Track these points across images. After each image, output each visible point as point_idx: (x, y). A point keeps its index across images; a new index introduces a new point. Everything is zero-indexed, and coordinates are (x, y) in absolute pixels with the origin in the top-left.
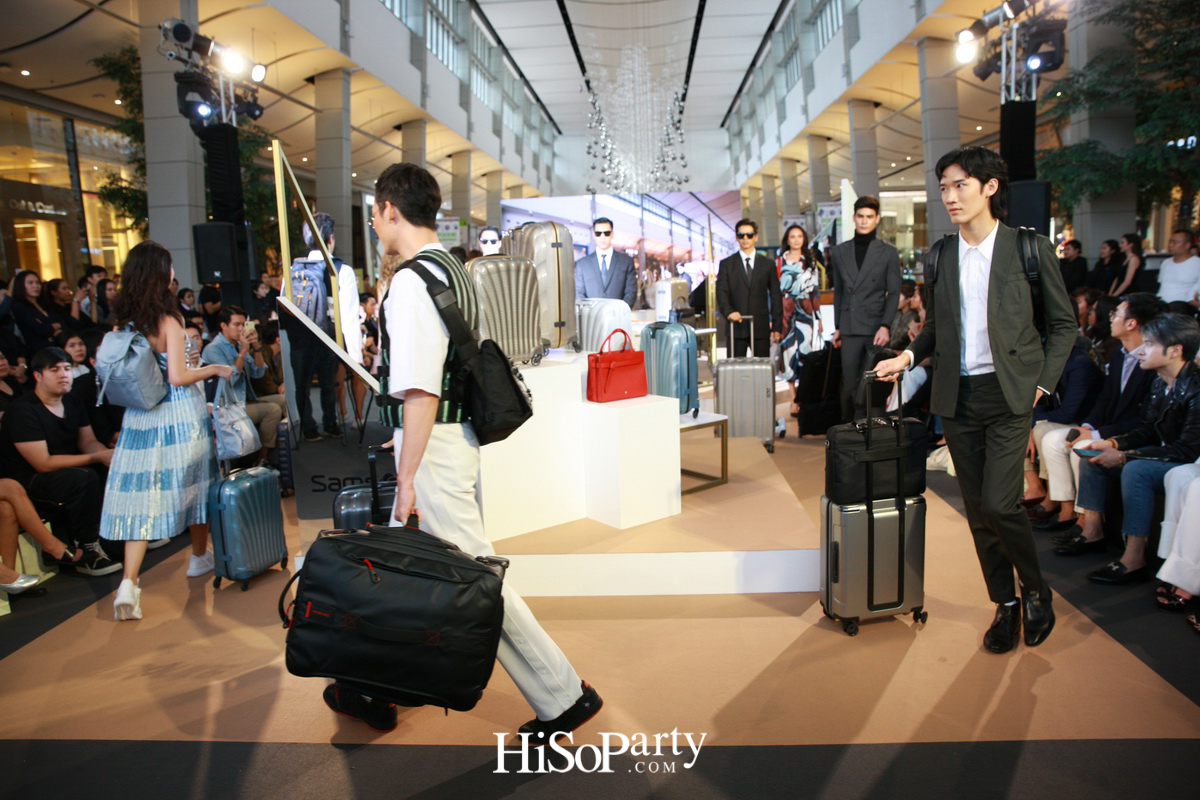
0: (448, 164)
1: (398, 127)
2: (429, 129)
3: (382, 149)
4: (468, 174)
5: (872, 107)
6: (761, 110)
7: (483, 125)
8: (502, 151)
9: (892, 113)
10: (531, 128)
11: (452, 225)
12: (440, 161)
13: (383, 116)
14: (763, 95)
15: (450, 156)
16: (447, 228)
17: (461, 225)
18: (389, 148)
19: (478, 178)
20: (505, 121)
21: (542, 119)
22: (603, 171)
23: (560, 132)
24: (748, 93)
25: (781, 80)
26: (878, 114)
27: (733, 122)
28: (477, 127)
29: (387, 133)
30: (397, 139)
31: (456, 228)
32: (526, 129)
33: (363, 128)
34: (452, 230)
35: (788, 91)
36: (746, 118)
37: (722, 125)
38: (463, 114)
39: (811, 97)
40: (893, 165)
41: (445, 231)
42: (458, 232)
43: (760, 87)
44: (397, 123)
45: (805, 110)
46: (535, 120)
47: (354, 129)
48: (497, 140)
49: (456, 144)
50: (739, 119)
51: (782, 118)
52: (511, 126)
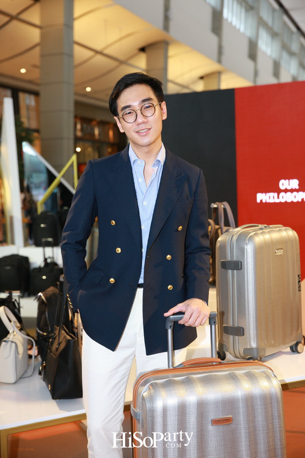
1: (143, 49)
2: (172, 51)
13: (121, 39)
20: (262, 46)
29: (133, 56)
30: (142, 61)
33: (106, 52)
44: (141, 45)
47: (97, 52)
48: (251, 64)
52: (269, 52)
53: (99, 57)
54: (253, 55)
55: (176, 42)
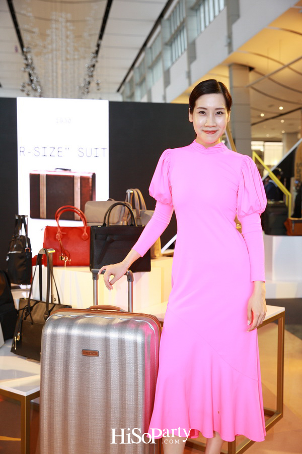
5: (248, 71)
6: (149, 78)
9: (262, 77)
14: (151, 68)
24: (139, 67)
25: (167, 55)
26: (252, 76)
27: (126, 89)
35: (173, 63)
36: (137, 85)
37: (118, 90)
39: (194, 66)
40: (262, 115)
43: (149, 62)
45: (189, 75)
50: (131, 87)
51: (167, 83)
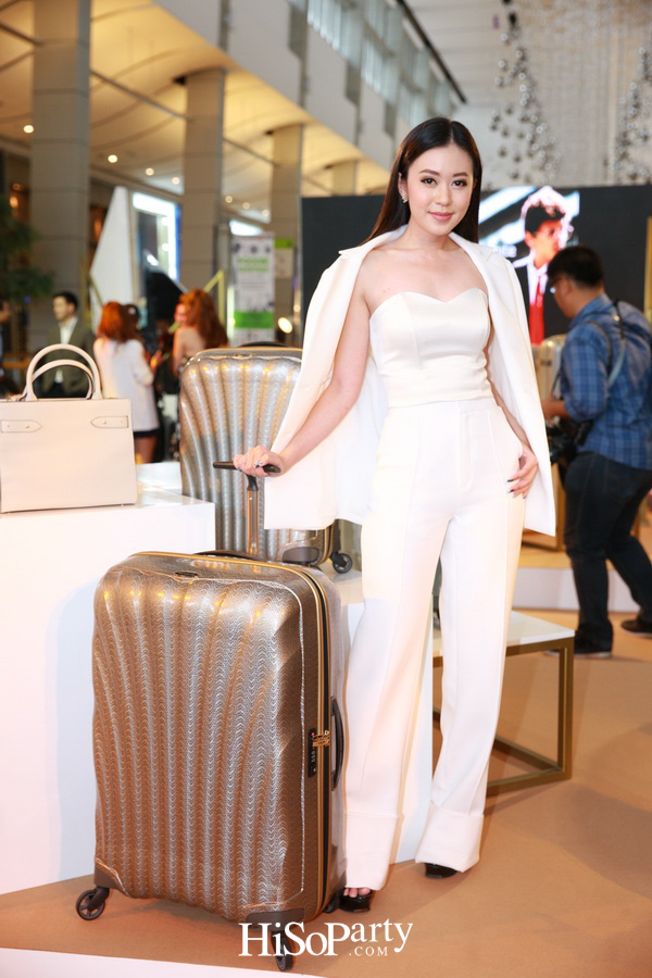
0: (266, 147)
1: (181, 80)
2: (233, 85)
3: (157, 116)
4: (299, 163)
7: (326, 83)
8: (359, 128)
10: (415, 91)
11: (261, 245)
12: (251, 141)
13: (152, 60)
15: (269, 133)
16: (254, 250)
17: (277, 246)
18: (163, 116)
19: (317, 172)
20: (368, 76)
21: (433, 79)
22: (518, 159)
23: (463, 99)
28: (315, 84)
29: (162, 90)
30: (178, 100)
31: (268, 250)
32: (404, 93)
33: (123, 80)
34: (261, 254)
38: (293, 62)
41: (250, 256)
42: (271, 259)
44: (178, 72)
46: (420, 78)
47: (105, 80)
48: (349, 107)
49: (279, 111)
52: (378, 87)
53: (108, 90)
54: (353, 93)
55: (238, 70)
